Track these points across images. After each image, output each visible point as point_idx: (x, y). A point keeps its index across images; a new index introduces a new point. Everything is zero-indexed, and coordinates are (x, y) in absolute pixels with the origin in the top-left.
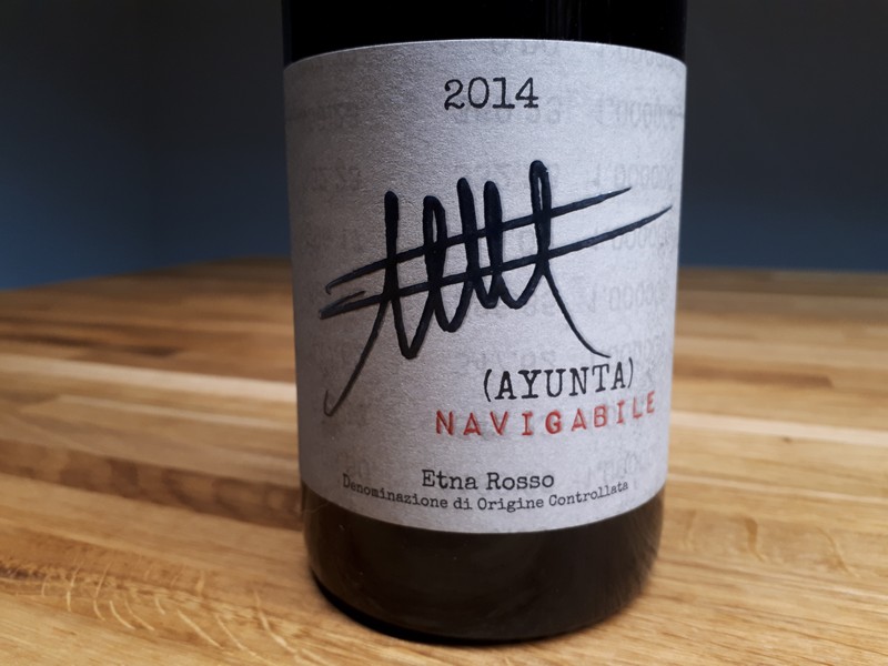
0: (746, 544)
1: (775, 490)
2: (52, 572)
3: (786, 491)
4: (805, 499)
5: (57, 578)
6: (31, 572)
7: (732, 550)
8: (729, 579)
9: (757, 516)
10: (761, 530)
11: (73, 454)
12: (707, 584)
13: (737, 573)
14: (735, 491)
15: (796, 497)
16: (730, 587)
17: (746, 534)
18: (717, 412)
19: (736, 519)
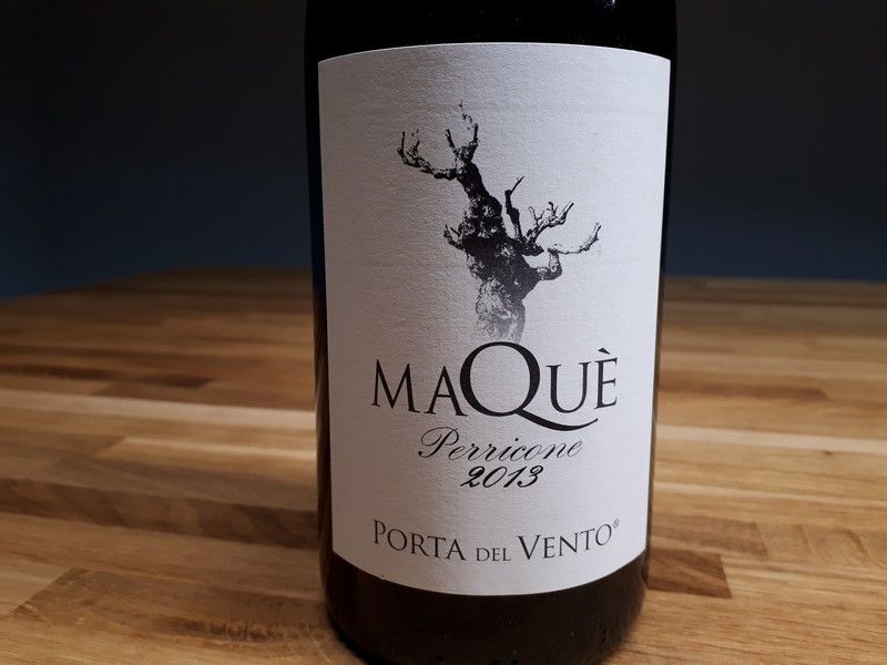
0: (860, 554)
1: (849, 502)
2: (285, 631)
3: (859, 502)
4: (878, 508)
5: (295, 637)
6: (264, 633)
7: (853, 560)
8: (869, 587)
9: (853, 527)
10: (862, 539)
11: (194, 502)
12: (855, 592)
13: (871, 580)
14: (819, 504)
15: (870, 508)
16: (873, 593)
17: (854, 545)
18: (754, 429)
19: (837, 531)
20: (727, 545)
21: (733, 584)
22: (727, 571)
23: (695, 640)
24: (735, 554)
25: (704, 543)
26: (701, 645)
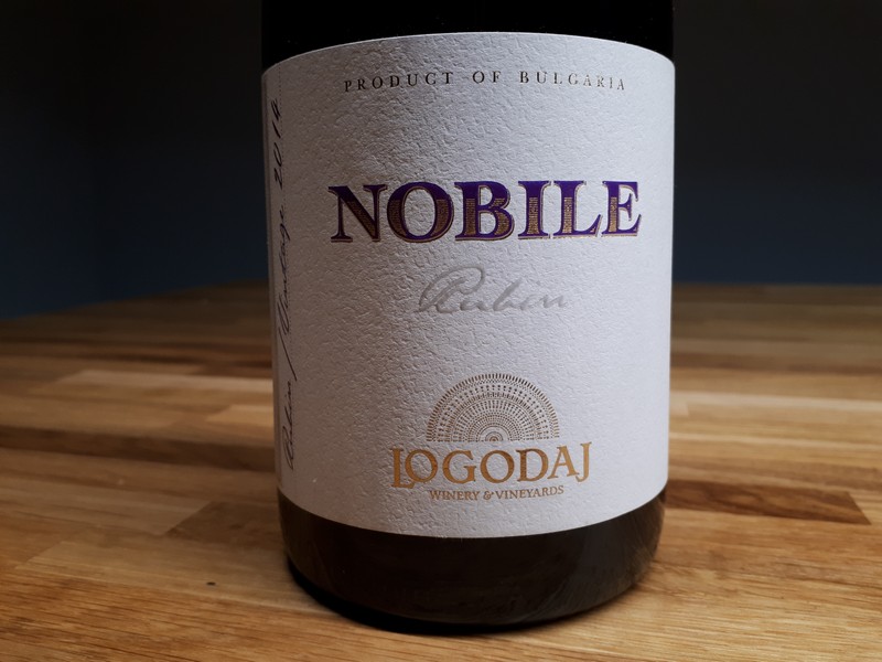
20: (855, 485)
21: (868, 513)
22: (859, 504)
23: (844, 555)
24: (864, 491)
25: (829, 483)
26: (852, 560)
